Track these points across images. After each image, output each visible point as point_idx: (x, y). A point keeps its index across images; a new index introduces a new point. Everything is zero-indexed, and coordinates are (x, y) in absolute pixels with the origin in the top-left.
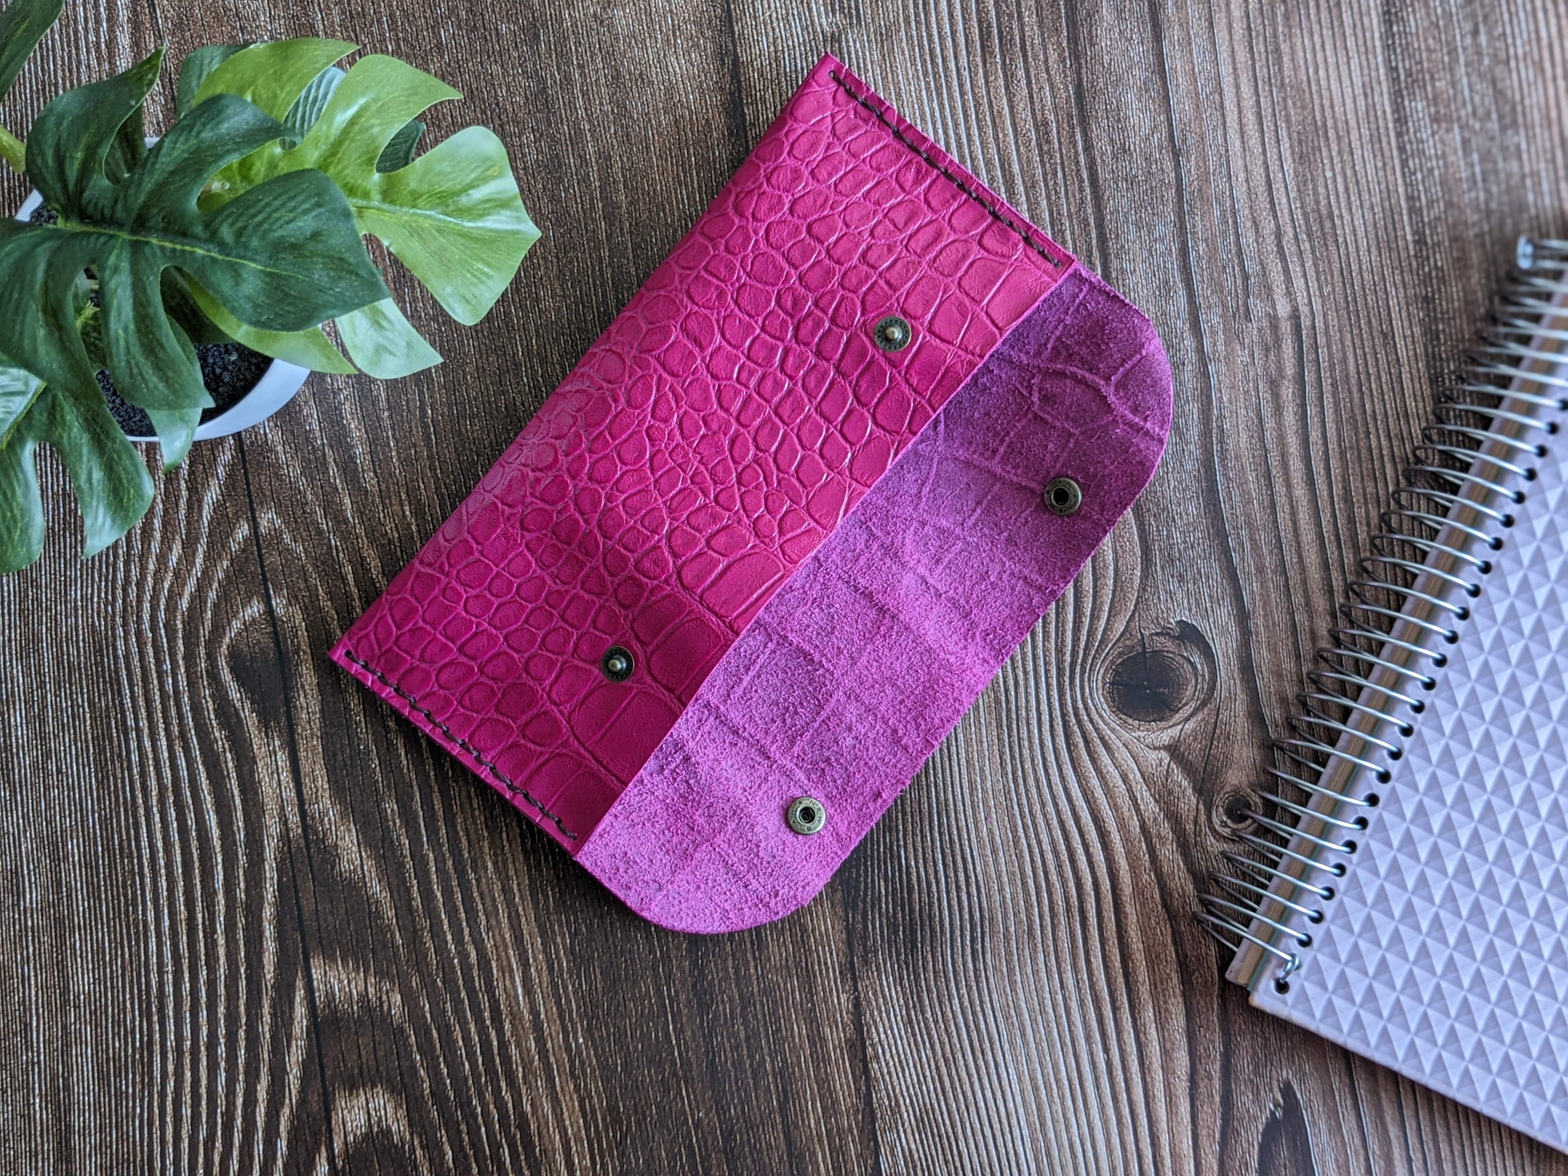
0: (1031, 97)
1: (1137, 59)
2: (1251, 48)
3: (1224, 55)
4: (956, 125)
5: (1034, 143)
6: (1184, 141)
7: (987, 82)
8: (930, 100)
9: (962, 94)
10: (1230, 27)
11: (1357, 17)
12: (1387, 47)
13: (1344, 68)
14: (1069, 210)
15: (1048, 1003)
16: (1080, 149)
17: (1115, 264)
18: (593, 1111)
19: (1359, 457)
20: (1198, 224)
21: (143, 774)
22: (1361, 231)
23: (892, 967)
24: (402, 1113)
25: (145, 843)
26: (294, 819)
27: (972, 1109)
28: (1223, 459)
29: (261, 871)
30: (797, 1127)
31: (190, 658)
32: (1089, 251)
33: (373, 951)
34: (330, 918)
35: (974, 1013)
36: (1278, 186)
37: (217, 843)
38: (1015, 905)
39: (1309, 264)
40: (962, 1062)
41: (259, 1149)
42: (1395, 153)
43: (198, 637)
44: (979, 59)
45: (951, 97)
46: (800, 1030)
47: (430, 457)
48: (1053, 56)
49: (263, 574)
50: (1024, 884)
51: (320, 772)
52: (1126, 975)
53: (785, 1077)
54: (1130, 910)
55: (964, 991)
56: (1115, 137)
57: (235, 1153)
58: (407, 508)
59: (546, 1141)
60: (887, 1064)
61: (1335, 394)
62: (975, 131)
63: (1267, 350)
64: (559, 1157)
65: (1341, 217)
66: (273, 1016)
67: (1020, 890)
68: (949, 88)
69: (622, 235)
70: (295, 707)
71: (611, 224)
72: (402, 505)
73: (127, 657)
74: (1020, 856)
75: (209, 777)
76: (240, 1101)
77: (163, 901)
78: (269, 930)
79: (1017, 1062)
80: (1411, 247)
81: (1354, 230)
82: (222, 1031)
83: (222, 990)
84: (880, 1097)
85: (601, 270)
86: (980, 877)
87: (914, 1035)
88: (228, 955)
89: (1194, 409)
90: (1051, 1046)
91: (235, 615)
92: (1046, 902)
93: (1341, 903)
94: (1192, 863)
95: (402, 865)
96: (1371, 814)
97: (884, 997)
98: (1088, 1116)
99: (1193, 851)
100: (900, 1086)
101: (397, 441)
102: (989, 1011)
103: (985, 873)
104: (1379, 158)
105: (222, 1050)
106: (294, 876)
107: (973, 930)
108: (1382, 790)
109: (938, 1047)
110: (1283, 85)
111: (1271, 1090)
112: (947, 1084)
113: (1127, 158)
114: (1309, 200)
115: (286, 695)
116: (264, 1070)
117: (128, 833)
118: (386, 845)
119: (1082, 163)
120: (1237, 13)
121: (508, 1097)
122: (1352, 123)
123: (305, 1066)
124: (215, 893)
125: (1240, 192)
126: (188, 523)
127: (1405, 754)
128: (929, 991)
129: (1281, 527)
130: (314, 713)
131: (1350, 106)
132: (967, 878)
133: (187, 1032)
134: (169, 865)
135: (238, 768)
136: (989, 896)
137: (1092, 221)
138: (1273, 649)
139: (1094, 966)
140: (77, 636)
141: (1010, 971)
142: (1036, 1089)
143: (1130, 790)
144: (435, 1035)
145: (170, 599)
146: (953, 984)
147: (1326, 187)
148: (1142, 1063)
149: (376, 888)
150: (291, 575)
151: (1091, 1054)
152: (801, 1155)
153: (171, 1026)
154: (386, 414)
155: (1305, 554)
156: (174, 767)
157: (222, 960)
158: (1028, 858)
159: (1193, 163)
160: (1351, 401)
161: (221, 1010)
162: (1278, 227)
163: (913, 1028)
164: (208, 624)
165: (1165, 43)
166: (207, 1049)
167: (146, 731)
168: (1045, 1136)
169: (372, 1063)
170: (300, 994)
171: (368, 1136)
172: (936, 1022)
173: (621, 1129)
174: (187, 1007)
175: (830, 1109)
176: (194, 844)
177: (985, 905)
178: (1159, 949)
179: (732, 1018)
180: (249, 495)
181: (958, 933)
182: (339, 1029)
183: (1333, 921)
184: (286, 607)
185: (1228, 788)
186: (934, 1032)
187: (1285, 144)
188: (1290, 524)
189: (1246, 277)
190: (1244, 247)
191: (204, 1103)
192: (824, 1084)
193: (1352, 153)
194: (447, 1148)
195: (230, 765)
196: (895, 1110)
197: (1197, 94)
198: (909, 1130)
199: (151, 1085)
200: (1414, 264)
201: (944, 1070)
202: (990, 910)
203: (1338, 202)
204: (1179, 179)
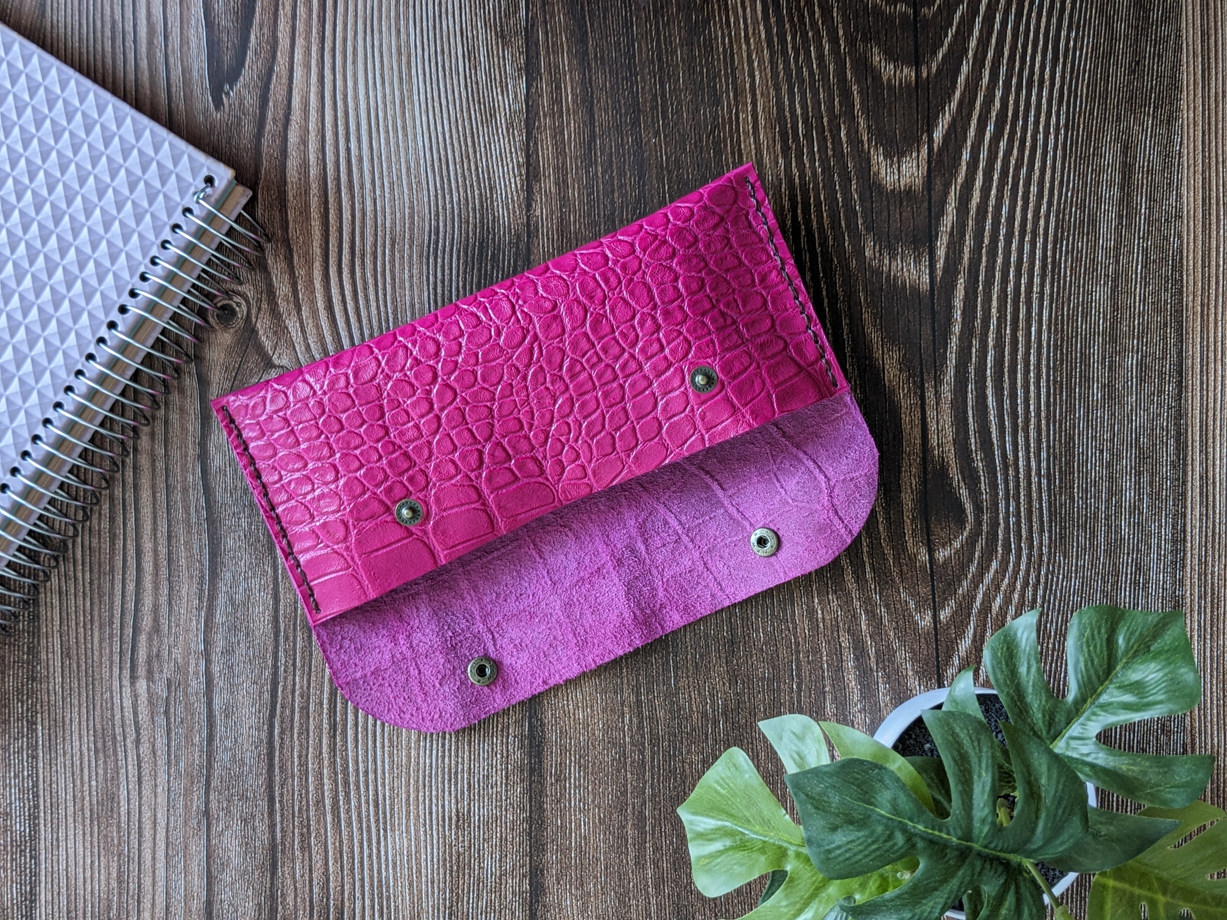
0: (311, 870)
1: (227, 889)
2: (139, 887)
3: (161, 884)
4: (370, 856)
5: (313, 835)
6: (199, 823)
7: (343, 886)
8: (387, 878)
9: (362, 880)
10: (153, 905)
11: (56, 901)
12: (35, 874)
13: (72, 863)
14: (293, 781)
15: (387, 190)
16: (279, 826)
17: (264, 735)
18: (733, 153)
19: (100, 567)
20: (198, 758)
21: (1039, 441)
22: (76, 737)
23: (499, 230)
24: (874, 169)
25: (1043, 391)
26: (930, 394)
27: (453, 119)
28: (202, 577)
29: (958, 360)
30: (584, 123)
31: (995, 524)
32: (281, 747)
33: (881, 290)
34: (911, 319)
35: (443, 189)
36: (133, 779)
37: (989, 383)
38: (402, 264)
39: (118, 717)
40: (457, 154)
41: (983, 155)
42: (41, 793)
43: (987, 539)
44: (347, 904)
45: (371, 878)
46: (573, 193)
47: (798, 652)
48: (290, 899)
49: (933, 580)
50: (393, 279)
51: (906, 426)
52: (326, 203)
53: (588, 160)
54: (317, 251)
55: (448, 206)
56: (251, 832)
57: (1001, 154)
58: (820, 616)
59: (770, 135)
60: (512, 160)
61: (112, 616)
62: (356, 850)
63: (158, 656)
64: (762, 122)
65: (89, 749)
66: (961, 251)
67: (397, 275)
68: (372, 885)
69: (633, 803)
70: (919, 477)
71: (641, 812)
72: (823, 618)
73: (1042, 531)
74: (394, 300)
75: (990, 433)
76: (994, 192)
77: (1034, 346)
78: (958, 315)
79: (416, 149)
80: (39, 720)
81: (80, 738)
82: (1001, 245)
83: (998, 275)
84: (520, 137)
85: (653, 779)
86: (425, 288)
87: (489, 178)
88: (990, 300)
89: (219, 618)
90: (389, 158)
91: (957, 551)
92: (379, 264)
93: (157, 237)
94: (266, 279)
95: (853, 350)
96: (126, 299)
97: (508, 209)
98: (368, 104)
99: (264, 287)
100: (504, 143)
101: (822, 668)
102: (432, 188)
103: (421, 290)
104: (54, 791)
105: (1003, 231)
106: (934, 352)
107: (436, 249)
108: (115, 316)
109: (473, 168)
110: (119, 855)
111: (230, 105)
112: (469, 140)
113: (244, 815)
114: (111, 765)
115: (925, 487)
116: (973, 212)
117: (1055, 399)
119: (278, 815)
120: (147, 915)
121: (795, 171)
122: (70, 820)
123: (942, 212)
124: (995, 347)
125: (162, 778)
126: (985, 625)
127: (95, 340)
128: (474, 209)
129: (165, 521)
130: (906, 471)
131: (71, 833)
132: (435, 289)
133: (1027, 247)
134: (1027, 372)
135: (967, 438)
136: (421, 273)
137: (277, 770)
138: (184, 429)
139: (349, 212)
140: (1077, 551)
141: (412, 217)
142: (404, 128)
143: (305, 339)
144: (843, 223)
145: (1005, 570)
146: (456, 212)
147: (97, 774)
148: (323, 137)
149: (874, 336)
150: (912, 576)
151: (360, 148)
152: (583, 101)
153: (1038, 253)
154: (827, 689)
155: (150, 499)
156: (1015, 444)
157: (995, 297)
158: (388, 298)
159: (195, 805)
160: (100, 609)
161: (999, 261)
162: (137, 747)
163: (490, 184)
164: (978, 548)
165: (204, 899)
166: (1013, 233)
167: (1033, 473)
168: (402, 93)
169: (892, 208)
170: (940, 265)
171: (901, 154)
172: (472, 186)
173: (714, 137)
174: (1025, 265)
175: (557, 133)
176: (1006, 385)
177: (425, 267)
178: (299, 219)
179: (622, 207)
180: (937, 640)
181: (447, 249)
182: (914, 236)
183: (165, 224)
184: (918, 553)
185: (232, 331)
186: (474, 179)
187: (123, 810)
188: (159, 523)
189: (167, 713)
190: (165, 736)
191: (1020, 194)
192: (560, 151)
193: (74, 796)
194: (844, 139)
195: (973, 441)
196: (510, 125)
197: (185, 857)
198: (502, 109)
199: (1058, 211)
200: (38, 707)
201: (471, 151)
202: (421, 263)
203: (89, 761)
204: (207, 793)
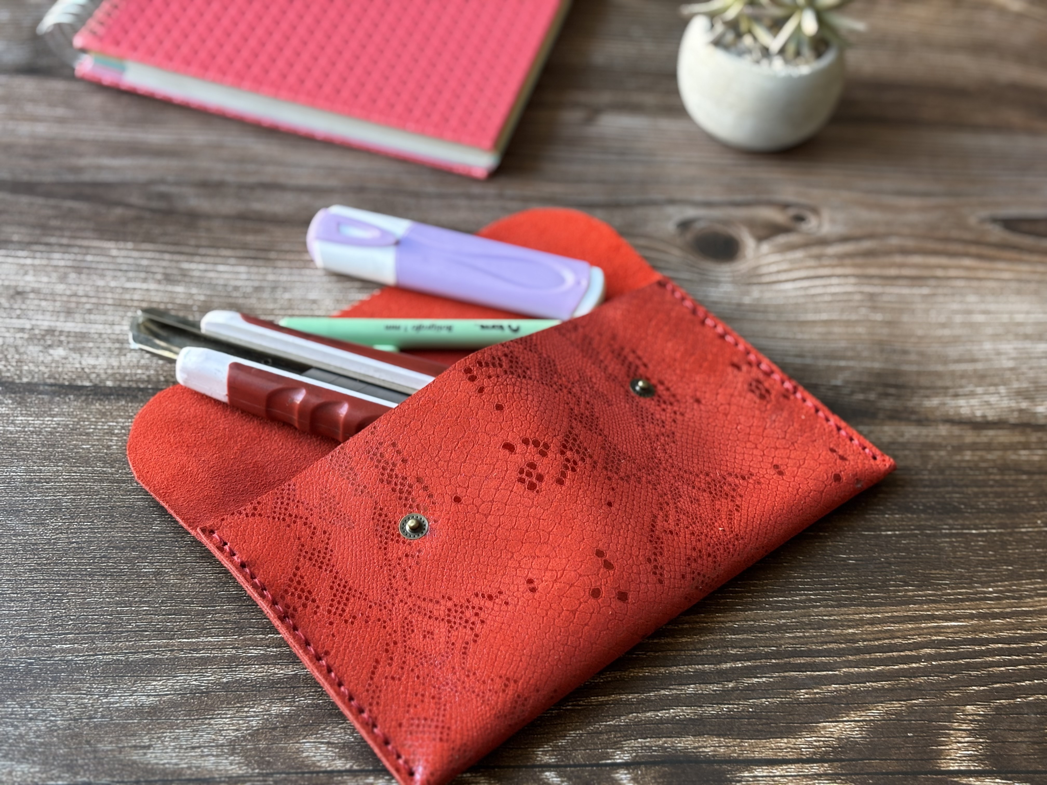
26: (815, 768)
30: (1041, 467)
33: (930, 721)
34: (903, 751)
49: (592, 765)
51: (773, 743)
70: (713, 756)
115: (702, 763)
118: (837, 701)
144: (999, 685)
149: (875, 713)
182: (1001, 755)
